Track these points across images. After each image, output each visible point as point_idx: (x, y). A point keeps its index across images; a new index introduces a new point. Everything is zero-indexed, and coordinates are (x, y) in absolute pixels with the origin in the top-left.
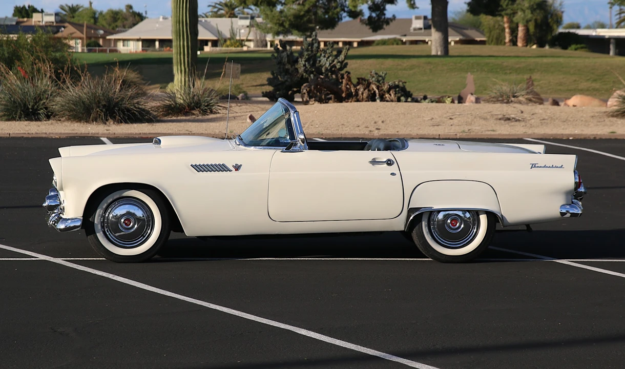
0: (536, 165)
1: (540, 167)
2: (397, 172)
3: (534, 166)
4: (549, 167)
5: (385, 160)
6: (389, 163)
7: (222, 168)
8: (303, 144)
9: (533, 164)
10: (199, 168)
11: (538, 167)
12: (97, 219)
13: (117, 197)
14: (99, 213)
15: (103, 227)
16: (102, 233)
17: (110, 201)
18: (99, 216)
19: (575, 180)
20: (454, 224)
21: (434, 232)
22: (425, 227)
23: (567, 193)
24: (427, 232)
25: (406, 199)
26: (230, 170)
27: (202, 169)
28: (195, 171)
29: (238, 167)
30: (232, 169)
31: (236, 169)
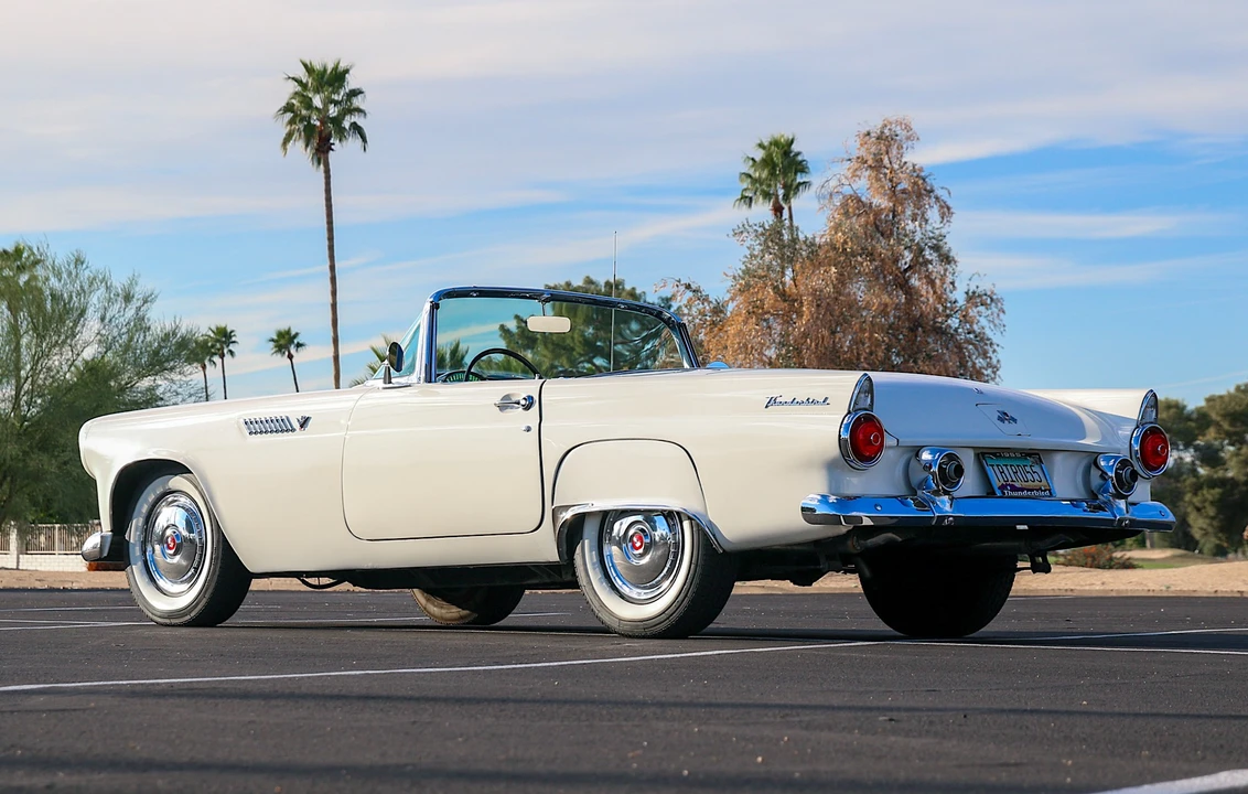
4: (802, 402)
12: (133, 535)
13: (159, 491)
14: (137, 523)
15: (144, 552)
16: (140, 563)
17: (152, 498)
18: (136, 530)
19: (840, 436)
20: (638, 544)
21: (608, 564)
22: (591, 551)
23: (831, 466)
24: (593, 564)
25: (548, 485)
26: (293, 430)
27: (257, 427)
28: (247, 432)
29: (304, 423)
30: (296, 425)
31: (302, 426)
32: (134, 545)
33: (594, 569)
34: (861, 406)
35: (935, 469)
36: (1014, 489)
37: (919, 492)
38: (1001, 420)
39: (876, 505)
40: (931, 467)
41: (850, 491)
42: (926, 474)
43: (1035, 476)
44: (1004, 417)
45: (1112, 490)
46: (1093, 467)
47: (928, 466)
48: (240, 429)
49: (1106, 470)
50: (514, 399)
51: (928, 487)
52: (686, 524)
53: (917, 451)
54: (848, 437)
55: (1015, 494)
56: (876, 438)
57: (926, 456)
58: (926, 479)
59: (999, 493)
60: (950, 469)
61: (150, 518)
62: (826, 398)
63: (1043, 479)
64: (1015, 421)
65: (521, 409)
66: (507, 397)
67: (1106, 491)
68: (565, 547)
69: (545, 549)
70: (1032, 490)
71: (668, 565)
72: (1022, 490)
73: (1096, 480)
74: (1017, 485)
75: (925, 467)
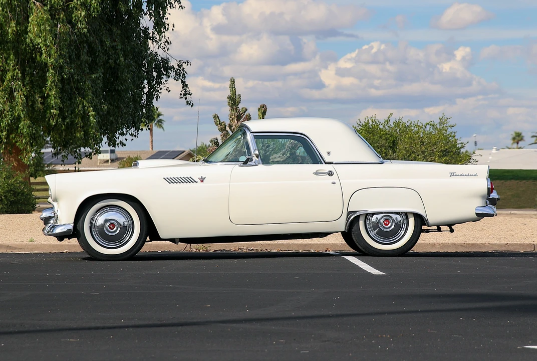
0: (455, 174)
1: (458, 175)
2: (337, 181)
3: (452, 174)
5: (327, 172)
6: (330, 174)
7: (190, 180)
8: (257, 159)
9: (452, 173)
10: (171, 181)
11: (456, 175)
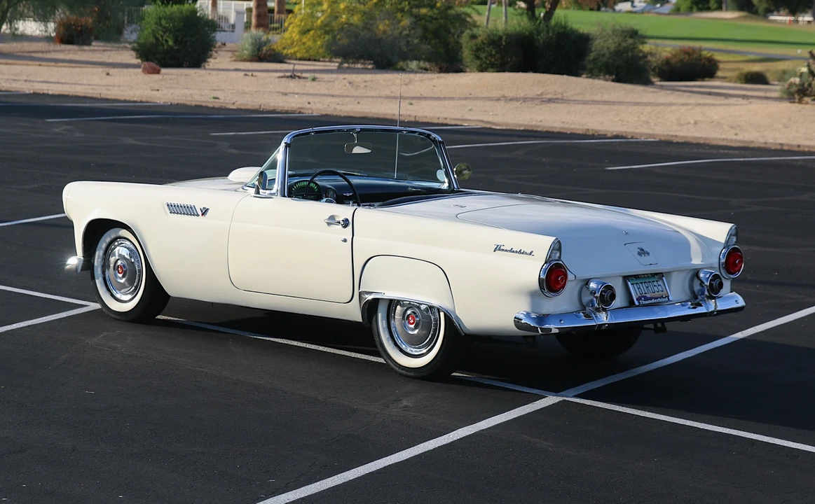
0: (502, 248)
1: (506, 251)
2: (349, 238)
3: (498, 248)
4: (517, 252)
5: (341, 220)
6: (346, 223)
9: (498, 246)
12: (97, 261)
13: (113, 236)
14: (99, 254)
15: (104, 273)
16: (101, 279)
17: (108, 240)
18: (99, 258)
19: (540, 276)
20: (412, 322)
21: (393, 330)
22: (382, 321)
23: (533, 295)
24: (383, 328)
25: (357, 278)
26: (198, 215)
27: (175, 209)
28: (169, 212)
29: (205, 212)
30: (200, 213)
31: (203, 214)
32: (97, 267)
33: (384, 332)
34: (553, 258)
35: (598, 295)
36: (646, 299)
37: (587, 308)
38: (640, 254)
39: (561, 321)
40: (595, 293)
41: (544, 311)
42: (592, 297)
43: (660, 287)
44: (642, 252)
45: (706, 293)
46: (696, 278)
47: (593, 293)
48: (164, 208)
49: (704, 281)
50: (337, 220)
51: (593, 306)
52: (442, 314)
53: (587, 282)
54: (544, 277)
55: (647, 302)
56: (562, 279)
57: (593, 285)
58: (592, 301)
59: (637, 303)
60: (607, 295)
61: (108, 252)
62: (532, 252)
63: (664, 290)
64: (648, 254)
65: (340, 226)
66: (332, 218)
67: (703, 293)
68: (366, 315)
69: (354, 313)
70: (657, 298)
71: (430, 336)
72: (651, 299)
73: (697, 287)
74: (648, 296)
75: (591, 293)
